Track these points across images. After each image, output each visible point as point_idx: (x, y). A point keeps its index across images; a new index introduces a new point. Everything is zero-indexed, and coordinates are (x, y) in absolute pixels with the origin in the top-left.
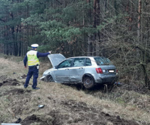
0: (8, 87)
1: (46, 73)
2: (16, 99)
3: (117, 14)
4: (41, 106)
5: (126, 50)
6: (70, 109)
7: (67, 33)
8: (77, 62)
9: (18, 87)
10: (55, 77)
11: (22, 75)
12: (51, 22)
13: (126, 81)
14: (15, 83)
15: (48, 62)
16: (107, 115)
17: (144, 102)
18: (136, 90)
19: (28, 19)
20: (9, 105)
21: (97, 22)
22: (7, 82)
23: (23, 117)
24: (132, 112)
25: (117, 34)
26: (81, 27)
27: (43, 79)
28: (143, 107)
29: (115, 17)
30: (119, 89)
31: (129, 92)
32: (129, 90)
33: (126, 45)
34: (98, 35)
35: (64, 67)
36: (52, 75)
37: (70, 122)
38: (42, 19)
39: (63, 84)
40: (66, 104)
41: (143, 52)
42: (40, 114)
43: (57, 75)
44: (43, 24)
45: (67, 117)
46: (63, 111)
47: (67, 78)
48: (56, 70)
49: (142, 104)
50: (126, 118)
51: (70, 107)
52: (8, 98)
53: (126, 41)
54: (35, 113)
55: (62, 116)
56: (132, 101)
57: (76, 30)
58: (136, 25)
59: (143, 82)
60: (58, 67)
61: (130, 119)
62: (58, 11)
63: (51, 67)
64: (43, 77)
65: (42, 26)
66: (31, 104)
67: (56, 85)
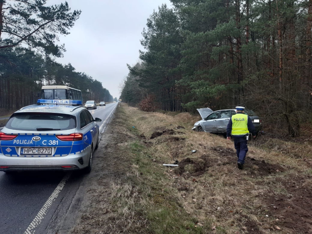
0: (167, 136)
1: (197, 124)
2: (173, 145)
3: (259, 70)
4: (194, 151)
5: (269, 102)
6: (219, 154)
7: (214, 90)
8: (223, 114)
9: (174, 136)
10: (204, 127)
11: (177, 126)
12: (200, 81)
13: (269, 129)
14: (172, 132)
15: (198, 115)
16: (253, 159)
17: (288, 148)
18: (280, 138)
19: (181, 81)
20: (168, 150)
21: (240, 79)
22: (166, 131)
23: (179, 160)
24: (276, 157)
25: (260, 88)
26: (226, 84)
27: (194, 130)
28: (287, 152)
29: (258, 73)
30: (263, 137)
31: (273, 140)
32: (273, 138)
33: (269, 97)
34: (242, 90)
35: (212, 119)
36: (201, 126)
37: (219, 165)
38: (192, 80)
39: (211, 133)
40: (215, 149)
41: (286, 103)
42: (194, 158)
43: (206, 126)
44: (193, 84)
45: (216, 161)
46: (213, 155)
47: (215, 128)
48: (205, 121)
49: (286, 150)
50: (270, 162)
51: (219, 153)
52: (167, 144)
53: (268, 94)
54: (189, 157)
55: (212, 159)
56: (276, 148)
57: (222, 87)
58: (278, 80)
59: (287, 131)
60: (206, 119)
61: (274, 163)
62: (205, 72)
63: (201, 119)
64: (194, 128)
65: (192, 86)
66: (185, 149)
67: (205, 134)
